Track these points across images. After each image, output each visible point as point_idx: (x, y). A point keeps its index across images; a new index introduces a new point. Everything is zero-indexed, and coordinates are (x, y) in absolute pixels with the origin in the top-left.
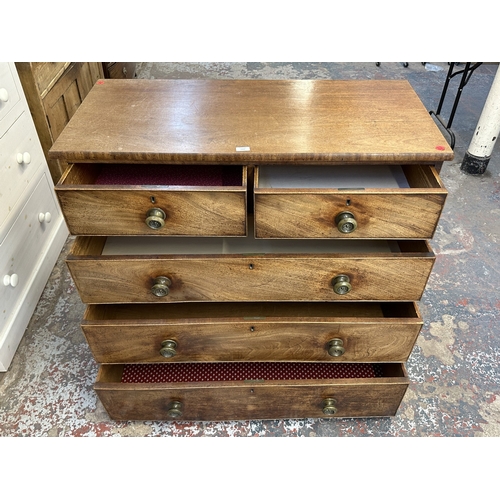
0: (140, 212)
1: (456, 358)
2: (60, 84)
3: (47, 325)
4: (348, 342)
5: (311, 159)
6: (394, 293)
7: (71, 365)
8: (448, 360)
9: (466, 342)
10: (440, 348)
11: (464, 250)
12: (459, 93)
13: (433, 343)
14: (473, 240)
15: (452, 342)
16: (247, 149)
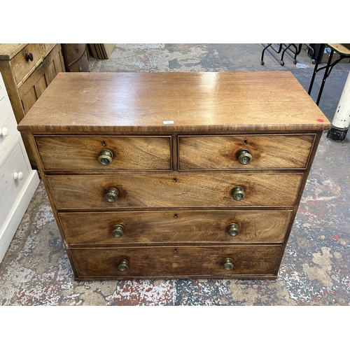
0: (94, 152)
1: (334, 281)
2: (32, 78)
3: (18, 259)
4: (242, 226)
5: (221, 129)
6: (276, 200)
7: (35, 291)
8: (328, 283)
9: (341, 268)
10: (321, 273)
11: (334, 197)
12: (323, 83)
13: (316, 269)
14: (340, 189)
15: (330, 268)
16: (172, 122)
